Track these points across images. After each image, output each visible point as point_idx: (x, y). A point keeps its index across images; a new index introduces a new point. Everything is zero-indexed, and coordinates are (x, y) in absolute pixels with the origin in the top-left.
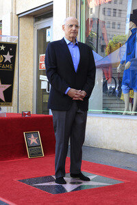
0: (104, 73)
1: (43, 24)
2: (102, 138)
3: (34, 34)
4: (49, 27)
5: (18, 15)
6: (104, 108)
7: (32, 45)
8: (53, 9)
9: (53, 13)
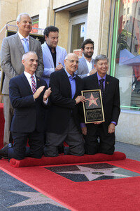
0: (134, 71)
1: (78, 20)
2: (128, 133)
3: (69, 30)
4: (84, 23)
5: (55, 10)
6: (132, 105)
7: (66, 40)
8: (87, 6)
9: (87, 9)
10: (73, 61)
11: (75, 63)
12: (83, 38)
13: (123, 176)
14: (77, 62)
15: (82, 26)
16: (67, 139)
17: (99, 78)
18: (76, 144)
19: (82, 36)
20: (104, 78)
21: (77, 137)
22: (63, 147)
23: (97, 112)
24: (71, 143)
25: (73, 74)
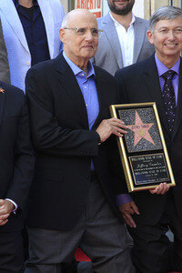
10: (83, 31)
11: (88, 36)
14: (95, 31)
16: (85, 240)
17: (162, 70)
18: (110, 252)
20: (175, 68)
21: (110, 235)
22: (75, 263)
23: (155, 161)
24: (97, 252)
25: (87, 64)
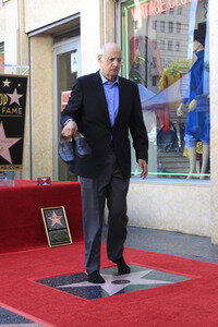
1: (66, 46)
3: (52, 62)
4: (75, 51)
5: (28, 33)
6: (159, 169)
7: (49, 78)
8: (79, 25)
9: (79, 29)
12: (75, 74)
13: (158, 282)
15: (73, 56)
19: (73, 70)
